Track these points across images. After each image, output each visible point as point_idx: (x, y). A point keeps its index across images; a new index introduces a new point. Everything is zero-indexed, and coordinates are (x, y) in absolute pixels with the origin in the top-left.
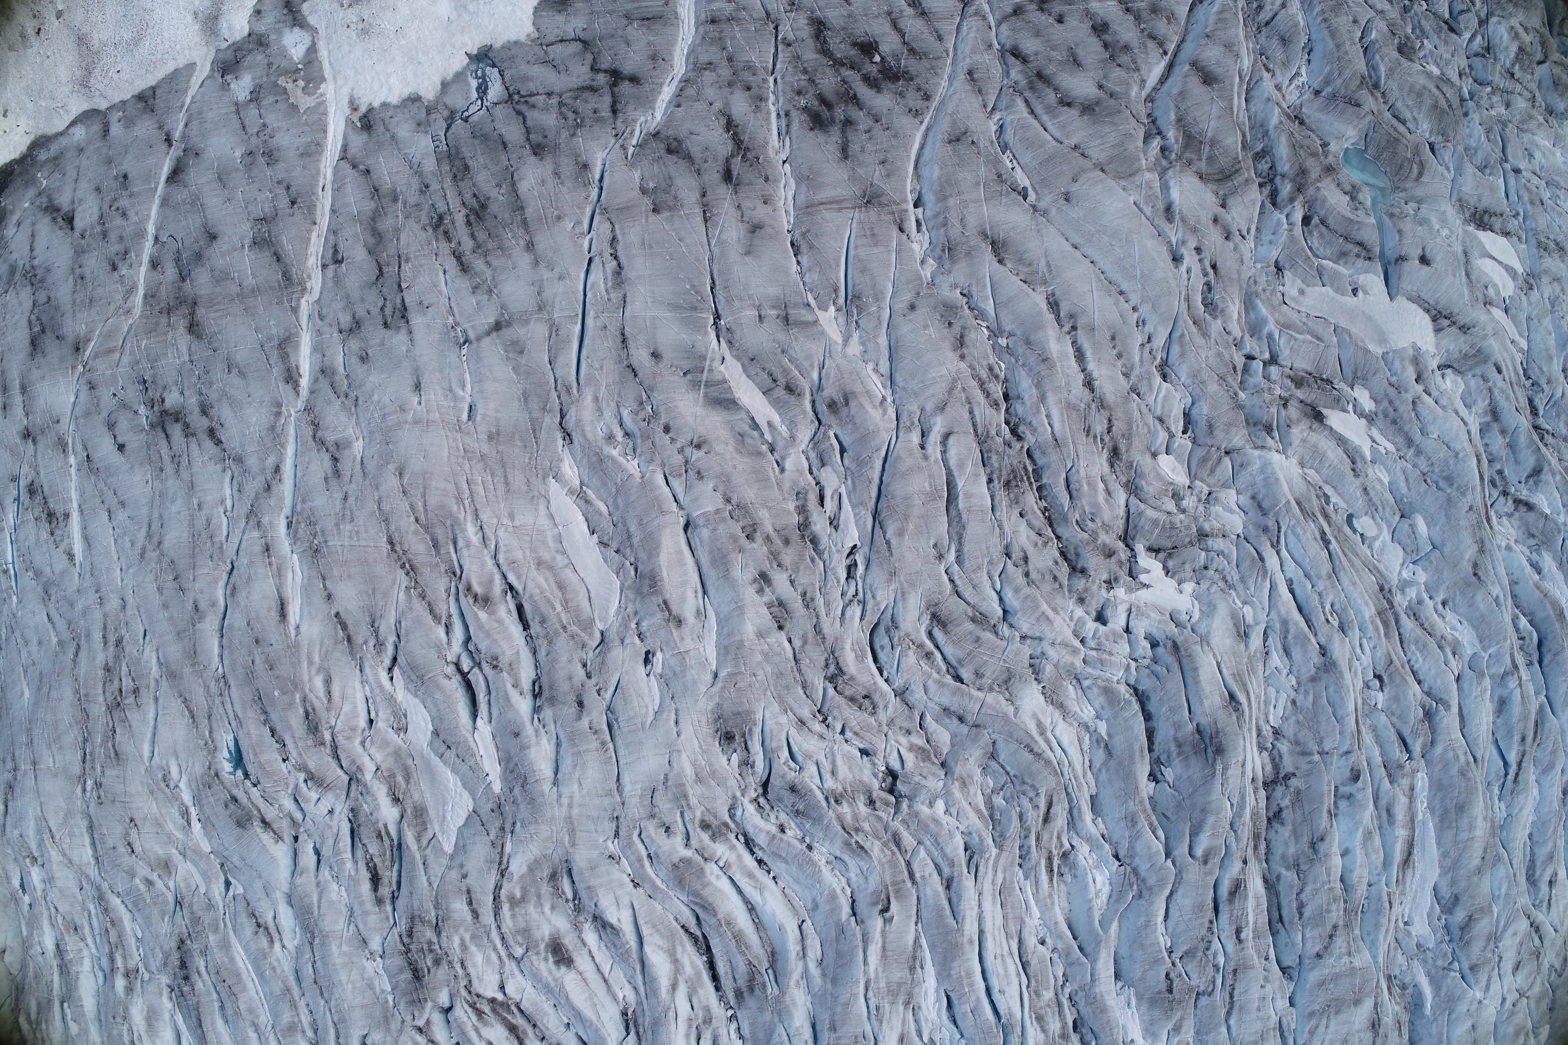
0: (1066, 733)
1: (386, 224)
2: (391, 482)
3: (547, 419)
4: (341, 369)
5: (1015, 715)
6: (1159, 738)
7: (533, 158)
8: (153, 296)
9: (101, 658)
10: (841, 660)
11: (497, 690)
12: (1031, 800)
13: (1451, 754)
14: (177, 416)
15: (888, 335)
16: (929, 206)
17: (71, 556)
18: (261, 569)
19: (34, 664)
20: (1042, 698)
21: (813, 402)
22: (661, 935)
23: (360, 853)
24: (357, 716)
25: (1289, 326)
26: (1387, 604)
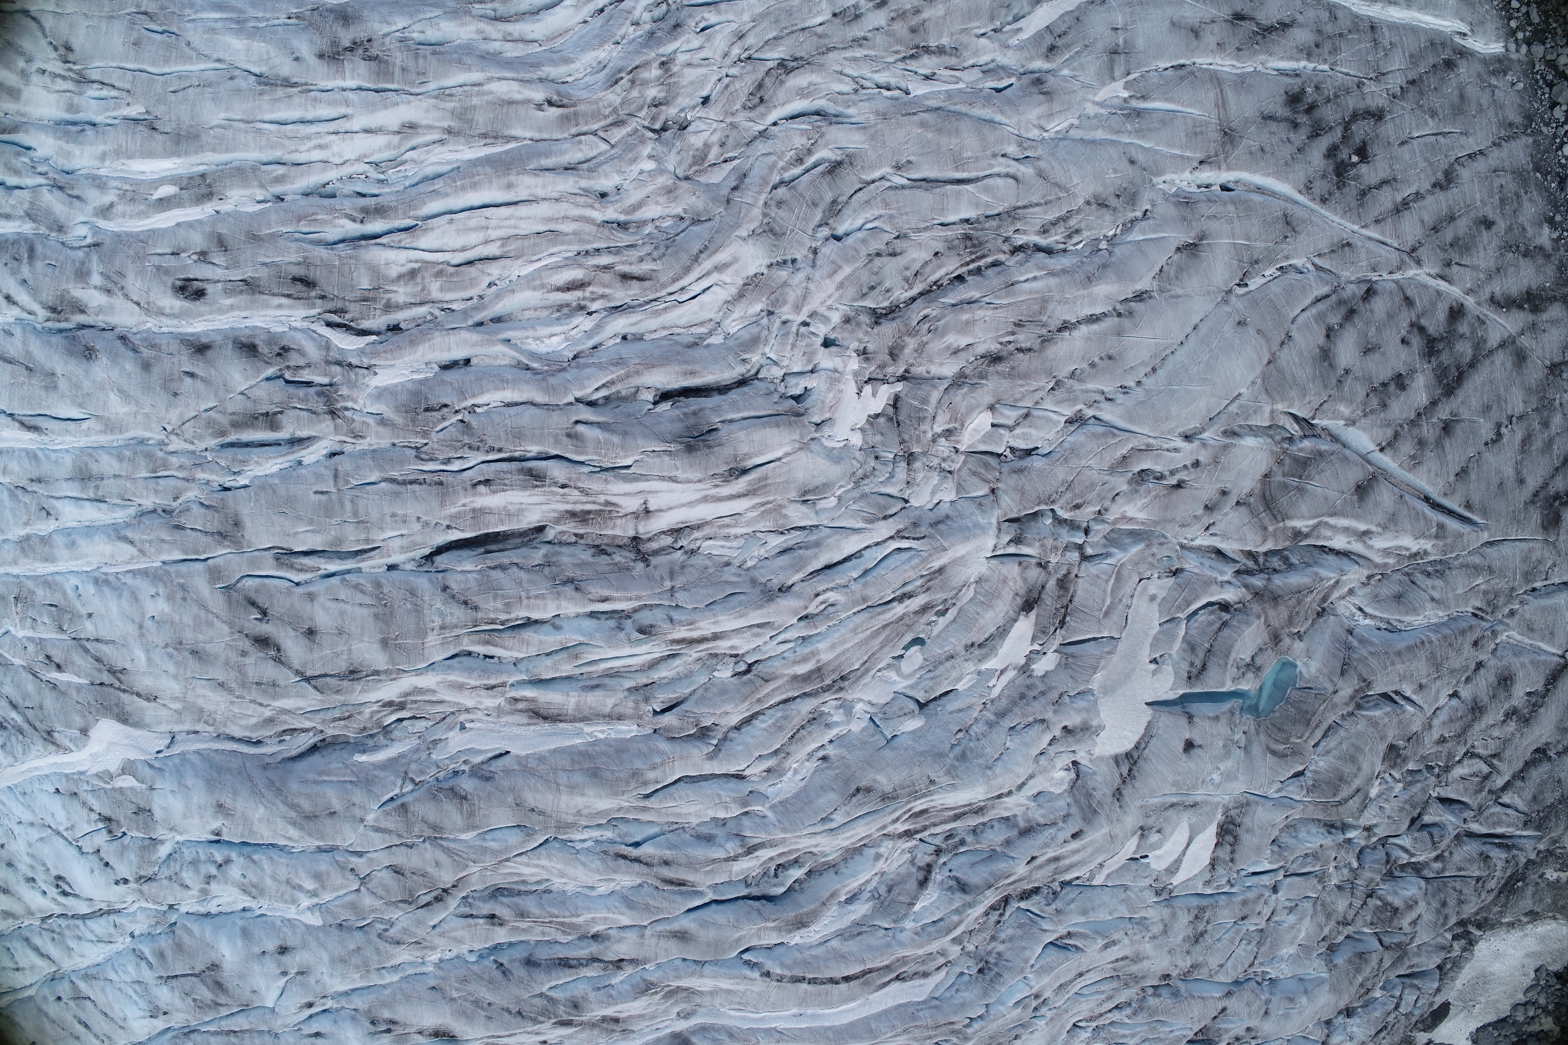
0: (713, 299)
5: (738, 238)
10: (801, 70)
13: (658, 760)
15: (1104, 140)
20: (751, 271)
21: (1040, 71)
25: (1118, 579)
26: (828, 681)
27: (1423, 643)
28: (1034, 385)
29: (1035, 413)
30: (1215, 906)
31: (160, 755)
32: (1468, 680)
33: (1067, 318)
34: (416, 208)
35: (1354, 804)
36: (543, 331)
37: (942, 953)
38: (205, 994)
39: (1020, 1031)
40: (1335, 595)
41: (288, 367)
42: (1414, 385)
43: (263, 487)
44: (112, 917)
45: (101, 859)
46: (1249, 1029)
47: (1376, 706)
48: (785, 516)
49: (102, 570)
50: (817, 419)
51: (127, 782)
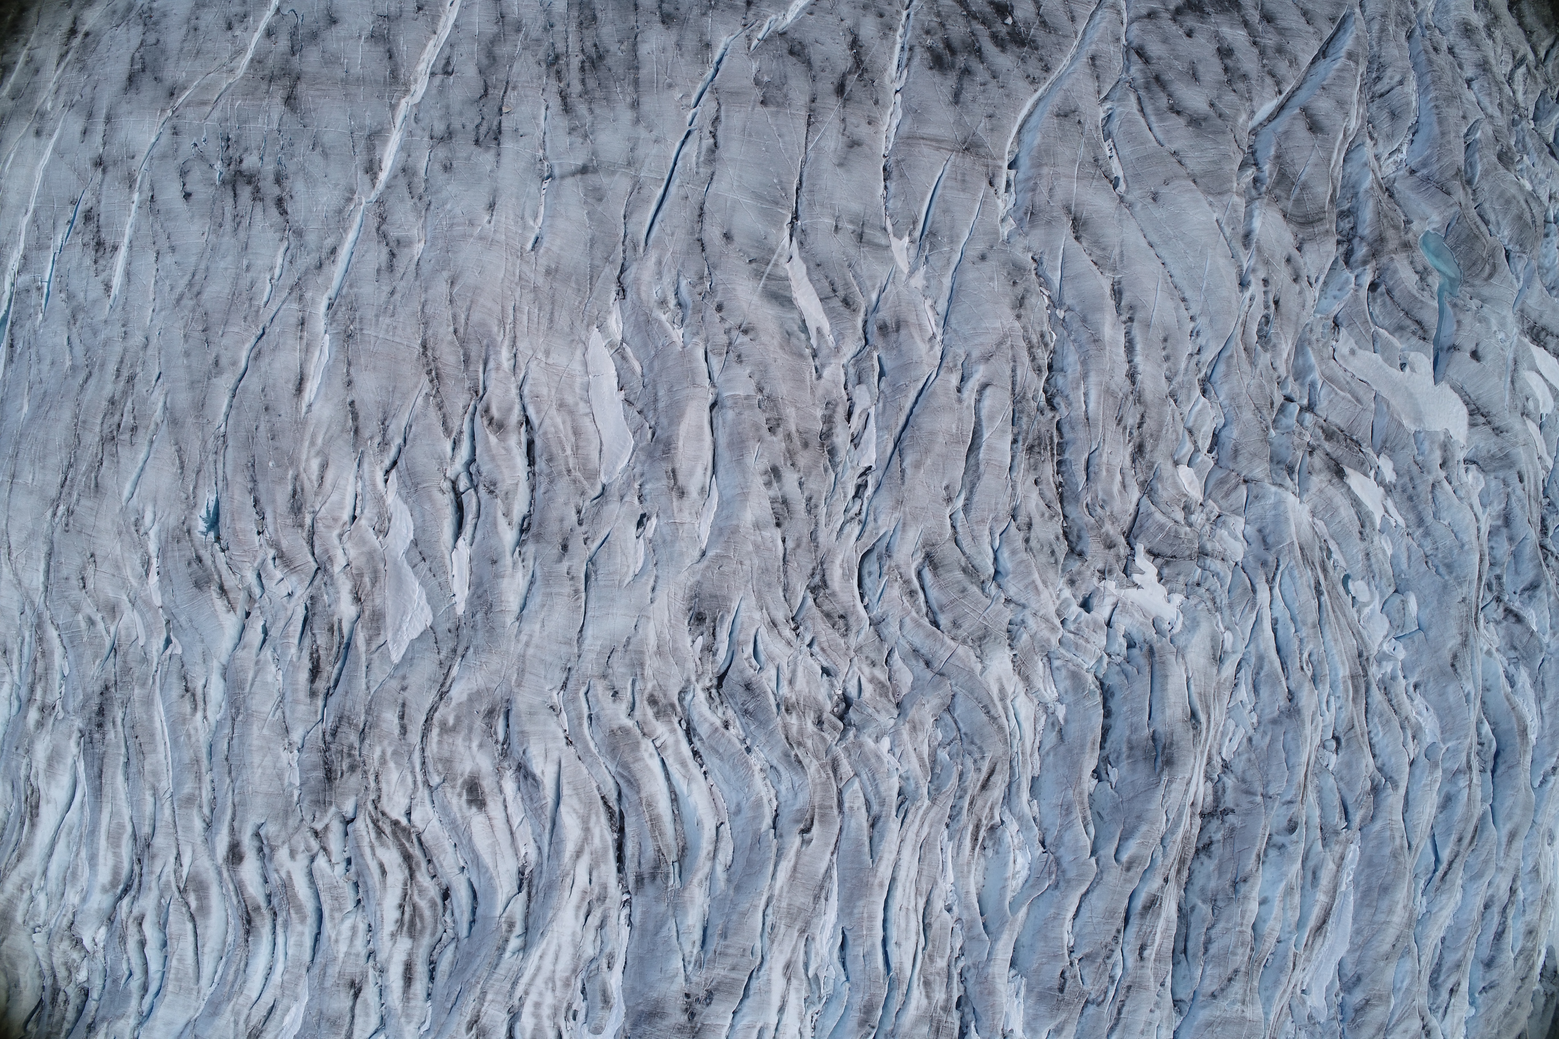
0: (1025, 707)
1: (503, 50)
2: (441, 288)
3: (607, 270)
4: (422, 173)
5: (982, 673)
6: (1113, 737)
7: (660, 25)
8: (259, 62)
9: (109, 389)
10: (828, 573)
11: (487, 514)
12: (975, 761)
13: (1388, 833)
14: (251, 179)
15: (954, 278)
16: (1022, 169)
17: (108, 287)
18: (291, 341)
19: (41, 382)
20: (1011, 665)
21: (865, 322)
22: (580, 800)
23: (307, 641)
24: (342, 508)
25: (1333, 381)
26: (1361, 671)
28: (1169, 418)
29: (1190, 424)
32: (1460, 66)
33: (1125, 372)
34: (878, 977)
40: (1378, 174)
42: (1229, 38)
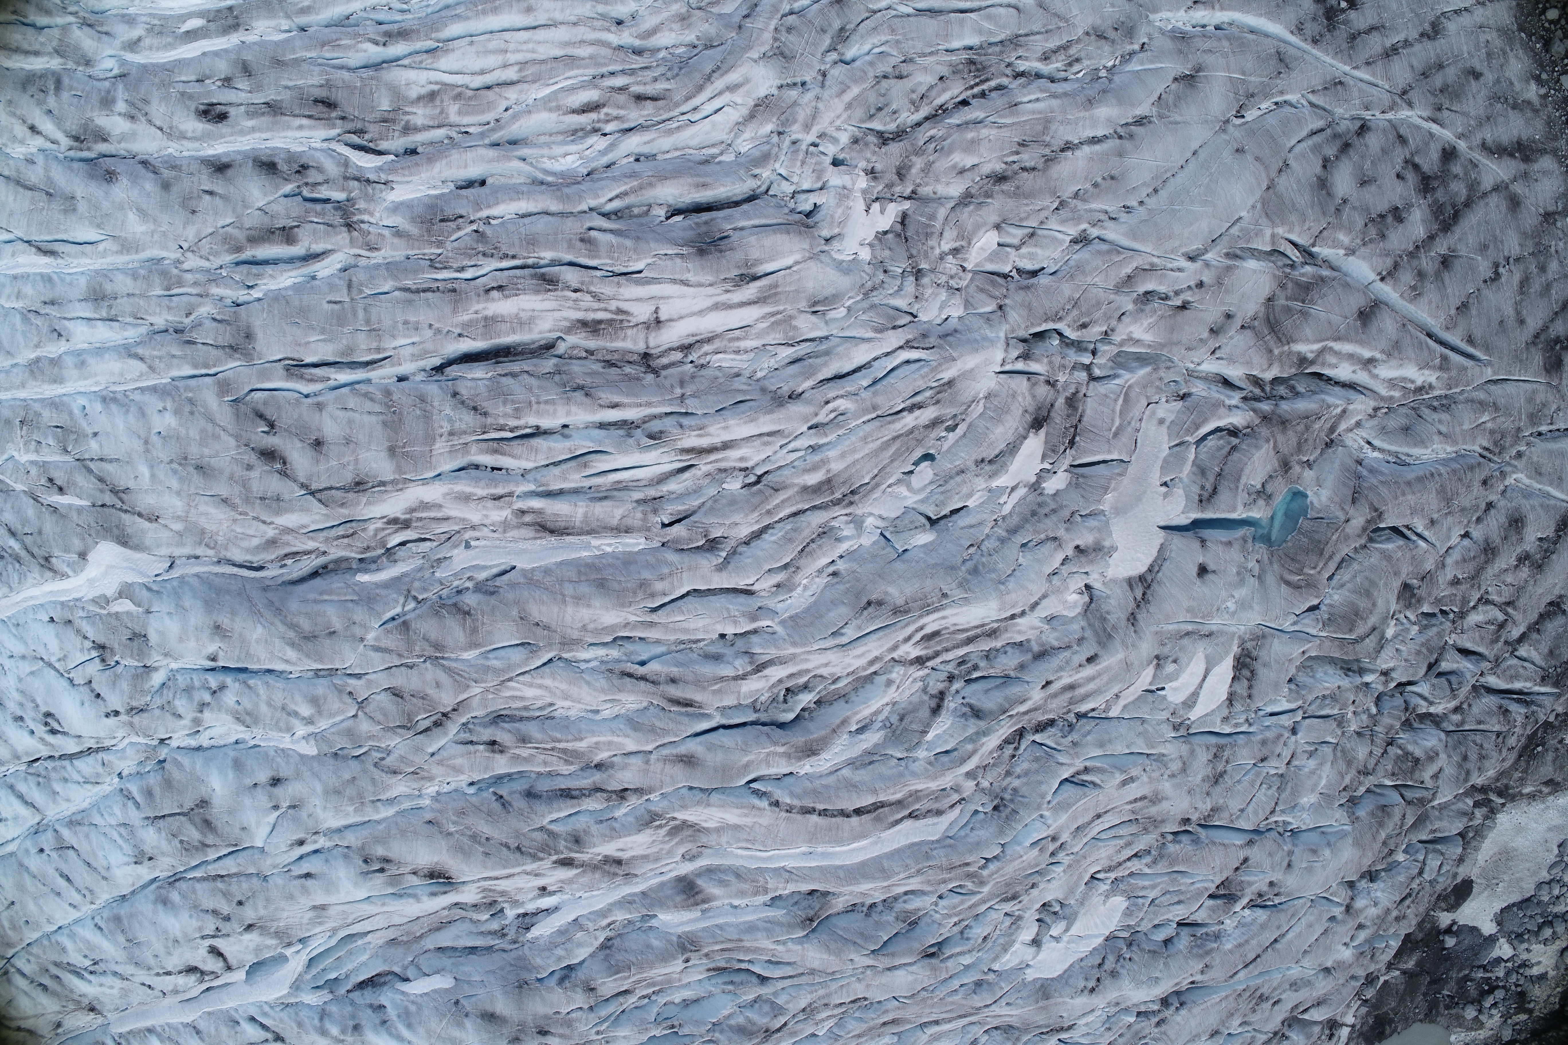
5: (750, 59)
13: (666, 571)
20: (762, 92)
25: (1126, 400)
26: (838, 495)
27: (1432, 475)
28: (1039, 204)
29: (1040, 232)
30: (1234, 745)
31: (159, 579)
32: (1479, 520)
33: (1070, 139)
34: (438, 31)
35: (1370, 643)
36: (558, 150)
37: (956, 789)
38: (193, 834)
39: (1036, 879)
40: (1343, 426)
41: (307, 184)
42: (1411, 218)
43: (276, 299)
44: (101, 755)
45: (92, 691)
46: (1271, 884)
47: (1389, 540)
48: (795, 328)
49: (112, 389)
50: (826, 233)
51: (124, 606)
